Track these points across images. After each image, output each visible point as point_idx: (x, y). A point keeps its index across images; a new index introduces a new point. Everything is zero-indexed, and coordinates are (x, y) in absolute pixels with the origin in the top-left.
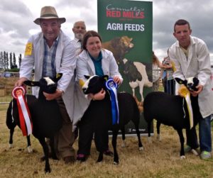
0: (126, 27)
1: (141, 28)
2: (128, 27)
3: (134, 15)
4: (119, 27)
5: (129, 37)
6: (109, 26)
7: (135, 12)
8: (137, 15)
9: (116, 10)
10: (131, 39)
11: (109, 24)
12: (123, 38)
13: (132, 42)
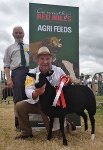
0: (55, 29)
1: (69, 30)
2: (57, 28)
3: (63, 18)
4: (49, 28)
5: (58, 38)
6: (40, 28)
7: (63, 16)
8: (65, 18)
9: (46, 13)
10: (60, 40)
11: (40, 26)
12: (52, 39)
13: (60, 42)
